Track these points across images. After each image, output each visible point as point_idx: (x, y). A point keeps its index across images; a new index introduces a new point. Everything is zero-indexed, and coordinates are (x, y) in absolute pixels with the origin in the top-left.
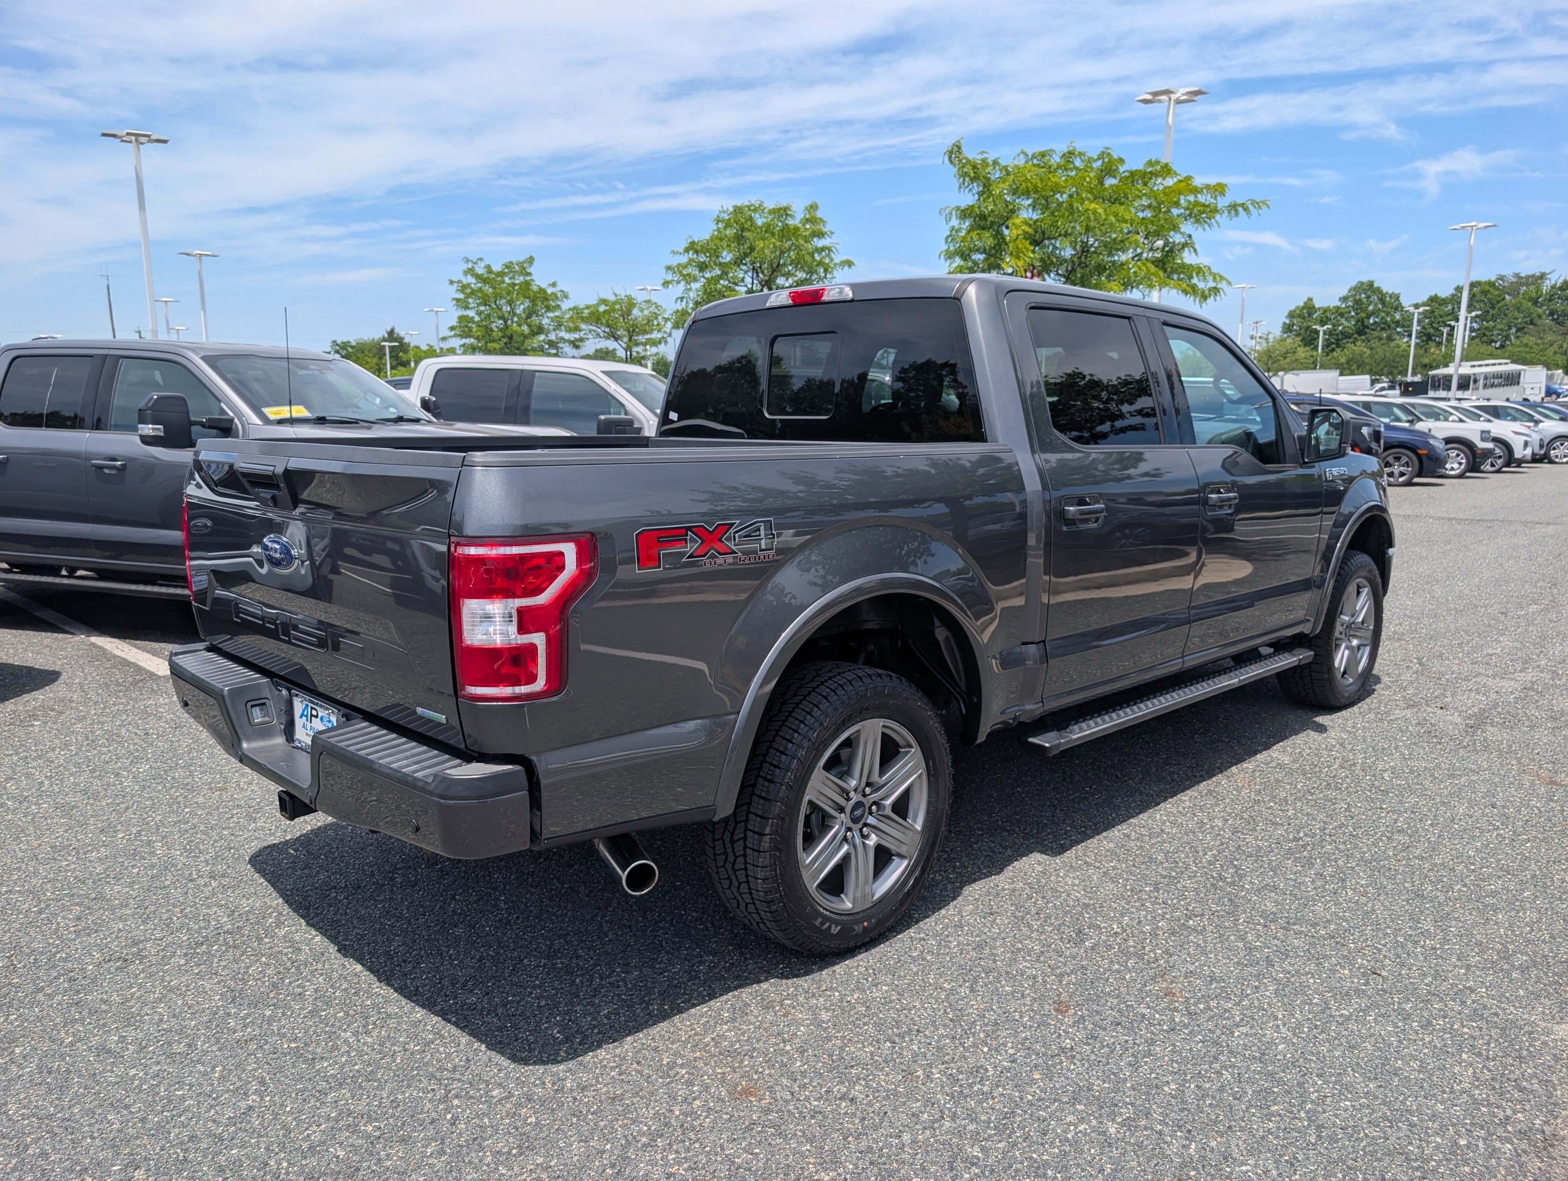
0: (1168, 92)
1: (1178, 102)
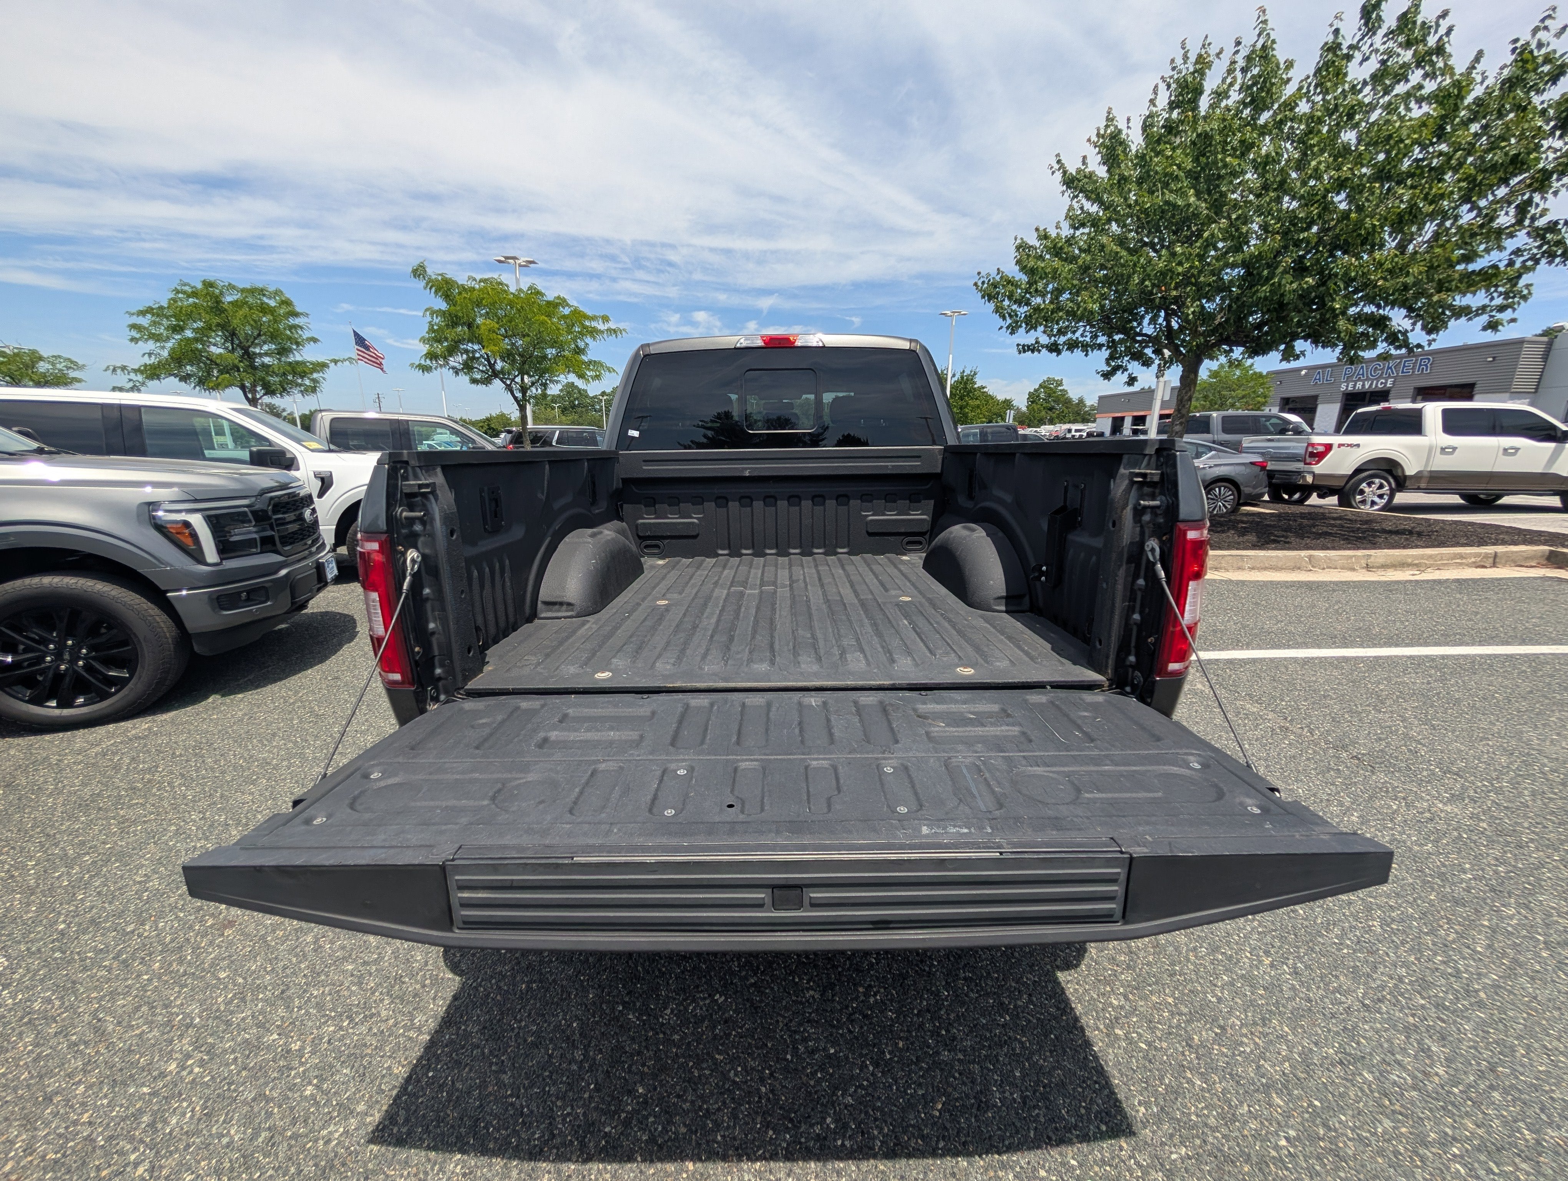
0: (514, 258)
1: (520, 266)
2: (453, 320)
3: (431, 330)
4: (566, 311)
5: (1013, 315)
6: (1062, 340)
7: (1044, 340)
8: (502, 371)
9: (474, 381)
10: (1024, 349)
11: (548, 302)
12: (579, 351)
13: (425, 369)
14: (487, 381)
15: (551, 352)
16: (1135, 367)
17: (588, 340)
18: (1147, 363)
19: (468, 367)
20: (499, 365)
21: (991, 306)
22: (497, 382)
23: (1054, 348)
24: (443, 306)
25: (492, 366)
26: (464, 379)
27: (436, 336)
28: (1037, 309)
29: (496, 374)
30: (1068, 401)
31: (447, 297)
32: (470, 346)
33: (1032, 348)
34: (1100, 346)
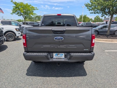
2: (16, 8)
3: (13, 9)
4: (31, 7)
5: (89, 8)
6: (96, 12)
7: (93, 12)
8: (23, 14)
9: (18, 16)
10: (91, 13)
11: (29, 5)
12: (32, 12)
13: (12, 14)
14: (20, 16)
15: (29, 12)
16: (105, 16)
17: (34, 10)
18: (107, 15)
19: (18, 14)
20: (22, 14)
21: (87, 7)
22: (21, 16)
23: (95, 13)
24: (15, 6)
25: (21, 14)
26: (17, 15)
27: (14, 10)
28: (92, 8)
29: (21, 15)
30: (100, 19)
31: (15, 5)
32: (18, 11)
33: (92, 13)
34: (101, 13)
